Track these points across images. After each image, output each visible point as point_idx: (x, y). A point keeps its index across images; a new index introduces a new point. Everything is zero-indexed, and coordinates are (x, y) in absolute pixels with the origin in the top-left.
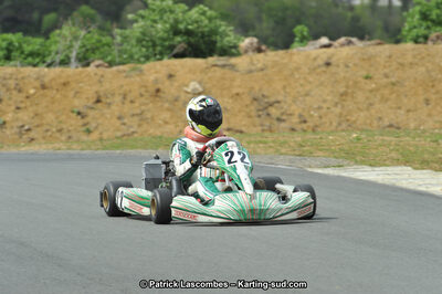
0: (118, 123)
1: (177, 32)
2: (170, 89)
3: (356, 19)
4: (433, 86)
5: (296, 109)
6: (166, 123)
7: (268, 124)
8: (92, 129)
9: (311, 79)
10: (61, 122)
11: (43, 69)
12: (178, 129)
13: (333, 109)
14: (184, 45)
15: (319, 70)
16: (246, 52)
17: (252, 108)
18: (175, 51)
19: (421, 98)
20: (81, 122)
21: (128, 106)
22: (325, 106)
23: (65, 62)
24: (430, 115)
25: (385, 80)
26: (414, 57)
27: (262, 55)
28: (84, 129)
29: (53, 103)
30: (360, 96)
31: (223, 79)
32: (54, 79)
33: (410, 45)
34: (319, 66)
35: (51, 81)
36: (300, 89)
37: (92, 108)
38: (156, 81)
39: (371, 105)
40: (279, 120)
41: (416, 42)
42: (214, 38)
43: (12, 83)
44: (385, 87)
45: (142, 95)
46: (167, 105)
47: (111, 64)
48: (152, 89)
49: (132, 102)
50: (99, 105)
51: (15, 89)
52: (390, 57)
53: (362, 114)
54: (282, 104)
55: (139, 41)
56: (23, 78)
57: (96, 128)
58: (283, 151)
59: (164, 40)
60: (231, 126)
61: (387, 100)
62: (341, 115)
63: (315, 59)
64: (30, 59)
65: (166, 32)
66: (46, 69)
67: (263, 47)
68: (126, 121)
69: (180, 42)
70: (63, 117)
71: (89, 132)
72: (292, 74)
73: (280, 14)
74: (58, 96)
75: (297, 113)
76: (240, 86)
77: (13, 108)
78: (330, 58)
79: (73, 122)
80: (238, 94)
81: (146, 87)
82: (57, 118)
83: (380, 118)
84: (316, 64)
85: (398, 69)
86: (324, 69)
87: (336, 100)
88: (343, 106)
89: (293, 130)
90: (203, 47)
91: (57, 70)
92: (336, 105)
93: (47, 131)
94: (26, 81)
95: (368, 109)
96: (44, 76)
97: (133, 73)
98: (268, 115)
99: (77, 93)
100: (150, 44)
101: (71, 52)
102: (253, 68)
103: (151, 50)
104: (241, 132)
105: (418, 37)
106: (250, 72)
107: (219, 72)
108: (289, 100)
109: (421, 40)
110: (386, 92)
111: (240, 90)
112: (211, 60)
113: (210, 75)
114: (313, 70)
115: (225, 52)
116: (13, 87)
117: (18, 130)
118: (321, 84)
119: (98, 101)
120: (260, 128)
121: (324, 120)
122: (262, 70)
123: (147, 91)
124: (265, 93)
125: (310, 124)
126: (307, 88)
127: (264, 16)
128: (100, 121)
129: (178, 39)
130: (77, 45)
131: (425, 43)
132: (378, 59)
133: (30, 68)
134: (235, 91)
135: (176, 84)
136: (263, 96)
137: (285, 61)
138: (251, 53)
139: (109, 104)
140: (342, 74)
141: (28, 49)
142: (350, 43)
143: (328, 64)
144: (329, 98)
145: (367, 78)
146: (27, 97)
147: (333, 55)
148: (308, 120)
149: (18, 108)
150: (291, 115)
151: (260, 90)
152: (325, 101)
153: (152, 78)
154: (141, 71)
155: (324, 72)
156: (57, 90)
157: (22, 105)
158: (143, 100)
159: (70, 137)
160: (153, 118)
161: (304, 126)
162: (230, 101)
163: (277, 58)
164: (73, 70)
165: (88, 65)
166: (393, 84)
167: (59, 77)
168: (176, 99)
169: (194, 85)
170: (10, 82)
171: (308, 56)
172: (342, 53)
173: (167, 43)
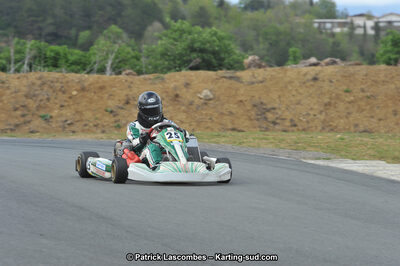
1: (193, 50)
2: (186, 95)
3: (336, 44)
5: (288, 115)
7: (265, 125)
8: (121, 125)
9: (301, 91)
10: (97, 119)
11: (84, 76)
12: (192, 127)
13: (318, 116)
14: (199, 60)
15: (308, 84)
16: (249, 67)
17: (253, 112)
18: (192, 64)
19: (390, 110)
20: (113, 119)
23: (102, 71)
24: (397, 124)
25: (361, 95)
26: (386, 76)
27: (262, 70)
28: (115, 124)
29: (91, 103)
30: (341, 106)
31: (230, 88)
32: (92, 84)
33: (383, 66)
34: (308, 81)
35: (90, 85)
36: (292, 99)
37: (122, 108)
38: (175, 88)
39: (349, 113)
40: (274, 123)
41: (388, 64)
42: (222, 55)
43: (58, 85)
44: (361, 99)
46: (183, 108)
47: (139, 73)
48: (172, 94)
50: (128, 106)
51: (60, 90)
52: (366, 75)
53: (342, 121)
54: (277, 111)
55: (163, 55)
56: (67, 82)
57: (125, 124)
58: (282, 146)
59: (181, 56)
60: (236, 126)
61: (363, 110)
62: (324, 121)
63: (305, 75)
64: (73, 67)
65: (185, 49)
66: (86, 76)
67: (264, 64)
69: (195, 58)
70: (98, 116)
71: (119, 127)
72: (286, 87)
73: (274, 38)
74: (95, 97)
75: (289, 118)
76: (243, 95)
77: (58, 106)
78: (317, 74)
79: (107, 119)
80: (241, 101)
81: (167, 92)
82: (94, 115)
83: (356, 125)
84: (306, 78)
85: (372, 85)
86: (312, 83)
87: (322, 108)
88: (326, 114)
89: (285, 131)
90: (214, 60)
91: (94, 77)
92: (321, 112)
93: (86, 125)
94: (70, 84)
95: (347, 117)
96: (84, 81)
97: (157, 82)
98: (266, 118)
99: (111, 95)
100: (171, 58)
101: (107, 63)
102: (254, 80)
103: (172, 63)
104: (243, 131)
105: (390, 59)
106: (253, 83)
107: (227, 83)
108: (283, 107)
109: (392, 62)
110: (362, 103)
111: (244, 98)
112: (220, 73)
113: (219, 84)
114: (303, 83)
115: (230, 67)
116: (58, 88)
117: (61, 124)
118: (310, 95)
119: (127, 103)
120: (258, 129)
121: (311, 124)
122: (261, 82)
123: (167, 96)
124: (264, 101)
125: (300, 128)
126: (298, 98)
127: (261, 39)
128: (128, 119)
129: (194, 55)
130: (112, 57)
131: (396, 65)
132: (357, 77)
133: (73, 74)
134: (239, 98)
135: (191, 91)
136: (262, 103)
137: (281, 75)
138: (253, 68)
140: (327, 88)
141: (72, 58)
142: (334, 63)
143: (315, 79)
144: (316, 107)
145: (347, 91)
146: (70, 98)
147: (322, 71)
148: (298, 124)
149: (62, 106)
150: (284, 119)
151: (260, 98)
152: (312, 109)
153: (172, 85)
154: (163, 79)
155: (312, 85)
156: (95, 92)
157: (66, 104)
159: (104, 131)
161: (294, 128)
162: (235, 106)
163: (273, 73)
164: (108, 76)
165: (120, 73)
166: (369, 98)
167: (98, 82)
168: (191, 104)
169: (206, 93)
170: (57, 85)
171: (299, 72)
172: (327, 70)
173: (185, 58)
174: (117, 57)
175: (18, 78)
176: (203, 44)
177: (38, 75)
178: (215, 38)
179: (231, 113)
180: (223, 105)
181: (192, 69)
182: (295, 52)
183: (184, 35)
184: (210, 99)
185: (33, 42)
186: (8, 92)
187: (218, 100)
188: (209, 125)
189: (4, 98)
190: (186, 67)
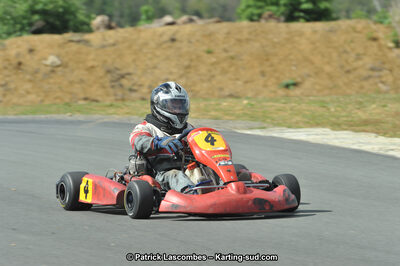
1: (34, 12)
2: (30, 62)
4: (267, 60)
5: (146, 81)
6: (28, 93)
7: (120, 93)
9: (158, 53)
12: (39, 99)
14: (42, 23)
15: (164, 46)
16: (98, 28)
17: (106, 79)
18: (34, 28)
19: (257, 71)
24: (265, 86)
25: (224, 55)
26: (250, 33)
27: (111, 33)
30: (203, 69)
31: (79, 53)
33: (245, 23)
34: (165, 42)
36: (149, 62)
38: (18, 55)
39: (213, 76)
40: (131, 90)
41: (251, 20)
42: (67, 17)
44: (225, 60)
45: (5, 68)
46: (28, 77)
48: (15, 62)
52: (228, 33)
53: (205, 85)
54: (136, 78)
59: (24, 18)
60: (88, 96)
61: (227, 72)
63: (161, 35)
65: (26, 11)
67: (113, 24)
69: (37, 21)
72: (141, 50)
75: (147, 84)
76: (94, 60)
78: (174, 34)
80: (93, 67)
81: (8, 60)
83: (221, 89)
84: (162, 40)
85: (235, 44)
86: (169, 44)
87: (181, 72)
88: (187, 78)
89: (144, 99)
90: (58, 23)
92: (181, 76)
95: (209, 80)
98: (121, 86)
100: (12, 22)
102: (105, 43)
103: (12, 27)
104: (97, 101)
105: (253, 15)
106: (103, 47)
107: (74, 47)
108: (139, 72)
109: (255, 18)
110: (225, 65)
111: (95, 63)
112: (68, 36)
113: (66, 49)
114: (159, 45)
115: (77, 30)
118: (167, 58)
120: (113, 98)
122: (114, 45)
123: (10, 64)
124: (118, 66)
126: (156, 61)
129: (36, 17)
131: (258, 21)
132: (217, 35)
134: (90, 64)
135: (36, 58)
136: (117, 69)
137: (134, 37)
138: (102, 30)
140: (185, 49)
142: (191, 21)
143: (173, 40)
144: (175, 70)
145: (209, 52)
147: (177, 32)
150: (141, 85)
151: (113, 63)
152: (171, 73)
153: (14, 52)
154: (4, 46)
155: (170, 47)
158: (7, 72)
160: (16, 89)
162: (86, 73)
163: (127, 35)
166: (232, 58)
168: (36, 72)
169: (52, 59)
171: (154, 33)
172: (186, 29)
173: (25, 22)
176: (45, 5)
179: (82, 81)
180: (72, 71)
181: (35, 32)
182: (147, 12)
184: (58, 66)
187: (67, 66)
188: (59, 94)
190: (27, 31)
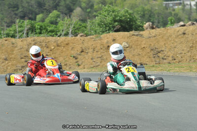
0: (91, 61)
1: (115, 21)
5: (171, 54)
7: (158, 61)
8: (80, 64)
9: (176, 40)
10: (66, 61)
11: (57, 38)
13: (187, 54)
14: (119, 26)
15: (180, 36)
16: (147, 29)
17: (151, 54)
18: (115, 29)
20: (75, 61)
21: (95, 53)
22: (184, 52)
23: (67, 34)
27: (154, 30)
28: (77, 64)
29: (62, 52)
31: (137, 41)
32: (62, 42)
34: (180, 35)
36: (172, 45)
37: (80, 55)
38: (108, 42)
40: (163, 59)
42: (132, 23)
45: (101, 49)
47: (87, 35)
48: (106, 46)
49: (97, 52)
50: (83, 53)
51: (45, 46)
54: (164, 52)
55: (99, 25)
56: (49, 41)
57: (82, 63)
59: (110, 24)
60: (142, 62)
62: (190, 56)
63: (178, 31)
64: (50, 33)
65: (111, 21)
66: (59, 38)
67: (154, 27)
68: (95, 60)
69: (117, 25)
70: (67, 59)
71: (79, 65)
72: (168, 39)
74: (64, 50)
75: (171, 56)
76: (145, 44)
77: (45, 55)
78: (185, 31)
79: (71, 61)
81: (103, 45)
82: (64, 59)
84: (179, 33)
86: (182, 36)
87: (188, 50)
88: (191, 52)
89: (170, 63)
90: (127, 26)
91: (63, 38)
92: (188, 52)
94: (50, 43)
96: (58, 41)
97: (97, 39)
98: (159, 57)
99: (73, 48)
100: (104, 26)
101: (69, 30)
103: (104, 28)
104: (146, 64)
106: (150, 37)
107: (135, 38)
108: (167, 50)
111: (145, 46)
112: (132, 32)
113: (131, 39)
114: (177, 36)
115: (136, 30)
116: (44, 46)
118: (181, 43)
119: (82, 52)
120: (155, 63)
121: (183, 58)
122: (155, 37)
123: (104, 47)
124: (156, 47)
125: (177, 61)
126: (175, 44)
128: (83, 60)
129: (117, 23)
130: (72, 27)
133: (51, 37)
134: (143, 47)
137: (165, 32)
138: (149, 29)
139: (87, 53)
140: (191, 38)
141: (49, 29)
142: (193, 24)
143: (184, 34)
144: (185, 49)
146: (51, 50)
147: (186, 29)
148: (176, 58)
149: (47, 55)
150: (168, 56)
151: (154, 45)
152: (183, 50)
153: (106, 41)
154: (101, 38)
156: (64, 47)
157: (49, 54)
158: (102, 51)
159: (70, 68)
160: (107, 59)
161: (175, 61)
162: (141, 51)
163: (160, 32)
164: (70, 37)
165: (77, 36)
167: (65, 41)
169: (124, 44)
170: (43, 43)
171: (175, 30)
172: (190, 28)
173: (111, 26)
174: (74, 27)
175: (22, 41)
176: (121, 17)
177: (32, 39)
178: (127, 14)
179: (139, 54)
180: (134, 50)
181: (116, 31)
182: (171, 20)
183: (110, 13)
184: (127, 47)
185: (28, 21)
186: (16, 49)
187: (131, 47)
189: (14, 52)
190: (112, 30)
